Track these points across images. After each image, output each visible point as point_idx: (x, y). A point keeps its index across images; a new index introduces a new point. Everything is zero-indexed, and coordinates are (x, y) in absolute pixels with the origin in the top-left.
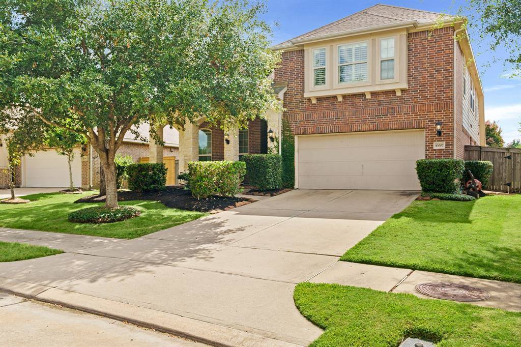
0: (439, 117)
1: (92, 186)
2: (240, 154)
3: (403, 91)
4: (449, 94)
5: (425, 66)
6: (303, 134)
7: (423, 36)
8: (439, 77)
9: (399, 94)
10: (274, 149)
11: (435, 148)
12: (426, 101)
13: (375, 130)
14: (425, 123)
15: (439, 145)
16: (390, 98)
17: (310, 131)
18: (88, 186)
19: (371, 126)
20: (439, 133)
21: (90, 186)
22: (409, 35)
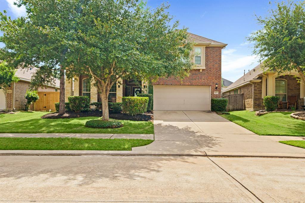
0: (216, 82)
1: (15, 109)
2: (110, 92)
3: (203, 70)
4: (220, 73)
5: (211, 61)
6: (158, 85)
7: (211, 49)
8: (216, 66)
9: (201, 71)
10: (145, 91)
11: (215, 94)
12: (211, 75)
13: (191, 85)
14: (211, 84)
15: (216, 93)
16: (197, 72)
17: (161, 84)
18: (12, 109)
19: (189, 83)
20: (216, 88)
21: (13, 109)
22: (206, 47)
